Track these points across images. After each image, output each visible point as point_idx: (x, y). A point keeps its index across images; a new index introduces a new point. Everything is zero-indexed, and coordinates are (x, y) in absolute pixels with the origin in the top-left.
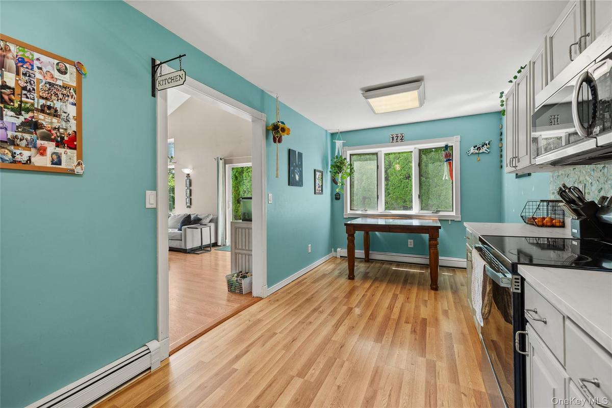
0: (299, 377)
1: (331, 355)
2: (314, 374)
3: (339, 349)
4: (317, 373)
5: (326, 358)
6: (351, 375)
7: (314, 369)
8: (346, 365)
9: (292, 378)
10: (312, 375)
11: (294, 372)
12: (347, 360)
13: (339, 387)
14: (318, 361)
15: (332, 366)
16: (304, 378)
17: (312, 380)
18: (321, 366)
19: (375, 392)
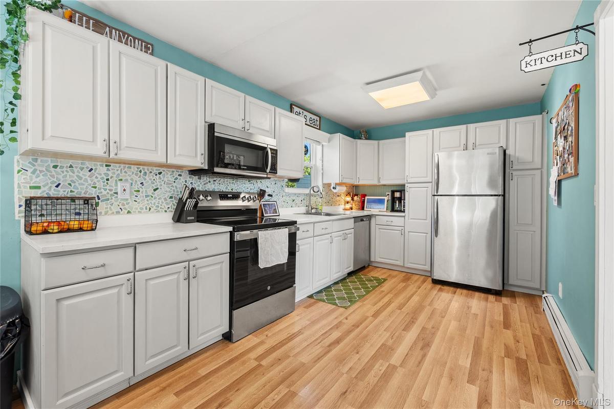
0: (395, 366)
1: (361, 383)
2: (380, 366)
3: (348, 391)
4: (377, 366)
5: (367, 379)
6: (344, 360)
7: (381, 370)
8: (346, 369)
9: (401, 366)
10: (382, 365)
11: (401, 372)
12: (343, 374)
13: (358, 353)
14: (377, 379)
15: (361, 370)
16: (390, 364)
17: (381, 361)
18: (373, 372)
19: (329, 346)
